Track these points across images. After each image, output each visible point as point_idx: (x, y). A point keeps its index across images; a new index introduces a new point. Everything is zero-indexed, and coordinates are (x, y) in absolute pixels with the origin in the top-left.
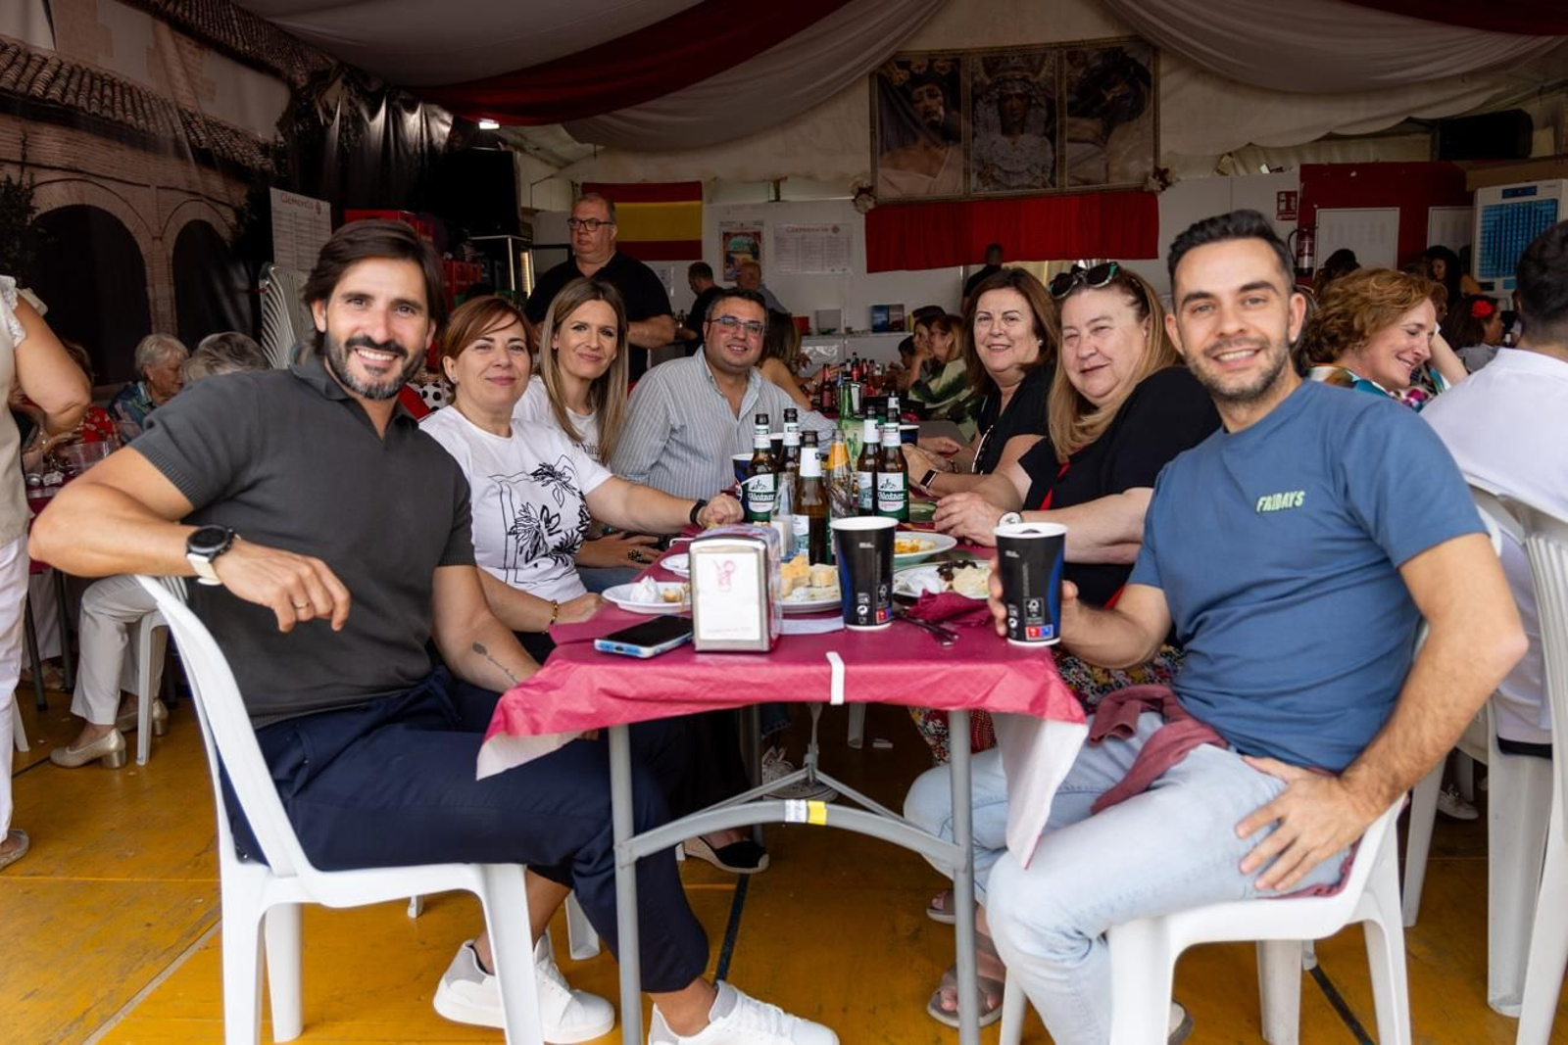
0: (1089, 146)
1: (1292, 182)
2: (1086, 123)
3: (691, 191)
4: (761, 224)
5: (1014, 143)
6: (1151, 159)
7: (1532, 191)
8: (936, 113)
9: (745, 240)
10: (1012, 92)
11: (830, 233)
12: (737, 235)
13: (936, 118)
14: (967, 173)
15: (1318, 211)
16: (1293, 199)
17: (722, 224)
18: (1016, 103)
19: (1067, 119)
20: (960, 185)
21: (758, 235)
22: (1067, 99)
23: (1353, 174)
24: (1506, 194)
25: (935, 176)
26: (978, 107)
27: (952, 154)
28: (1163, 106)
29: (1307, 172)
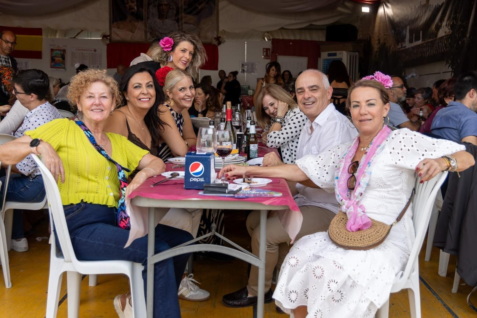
0: (192, 26)
1: (269, 45)
2: (190, 16)
3: (38, 32)
4: (66, 46)
5: (163, 22)
6: (216, 32)
7: (335, 55)
8: (134, 8)
9: (59, 52)
10: (163, 3)
11: (93, 52)
12: (56, 50)
13: (134, 11)
14: (146, 32)
15: (278, 56)
16: (269, 51)
17: (51, 45)
18: (164, 7)
19: (183, 15)
20: (143, 37)
21: (64, 51)
22: (184, 7)
23: (291, 43)
24: (329, 55)
25: (134, 33)
26: (150, 7)
27: (140, 25)
28: (220, 12)
29: (275, 42)
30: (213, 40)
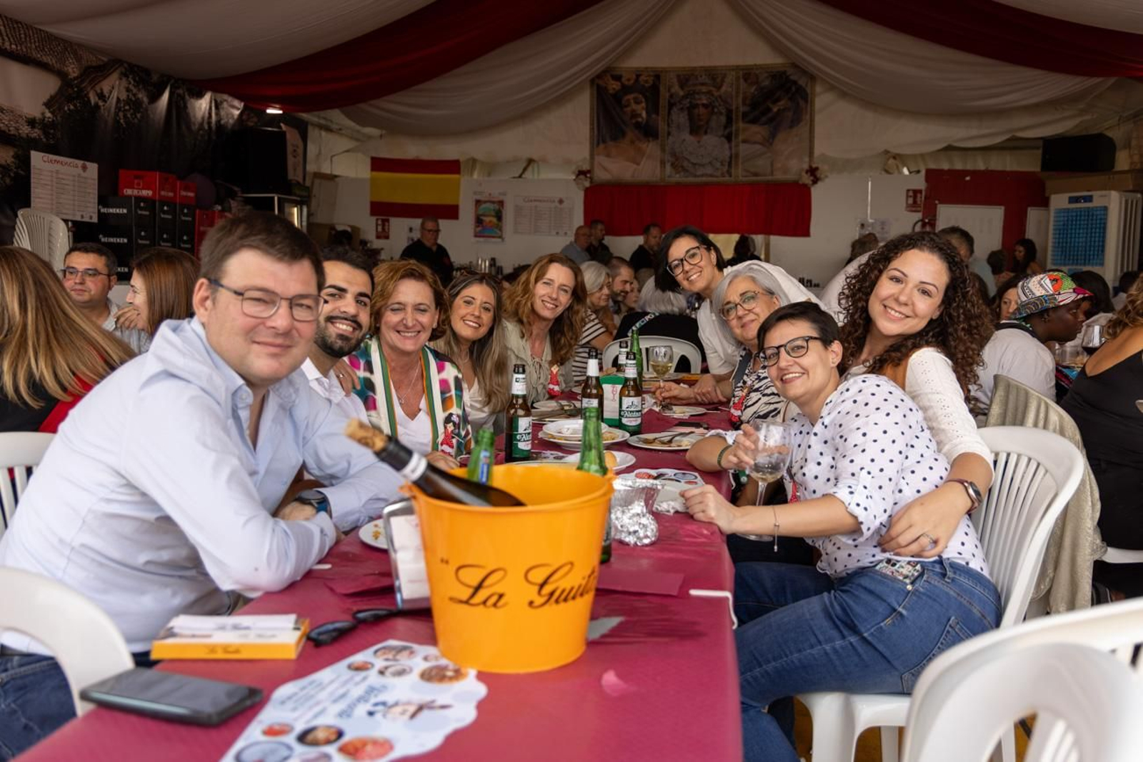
0: (758, 147)
1: (920, 183)
2: (755, 128)
3: (452, 167)
4: (504, 194)
5: (699, 142)
6: (807, 159)
8: (640, 115)
9: (491, 206)
10: (699, 102)
11: (557, 204)
12: (485, 202)
13: (640, 120)
14: (663, 163)
15: (939, 206)
16: (919, 195)
17: (475, 193)
18: (702, 110)
19: (741, 125)
20: (658, 171)
21: (501, 203)
22: (742, 109)
23: (968, 178)
24: (1073, 200)
25: (638, 164)
26: (672, 112)
27: (651, 148)
28: (818, 118)
29: (931, 175)
30: (804, 174)
